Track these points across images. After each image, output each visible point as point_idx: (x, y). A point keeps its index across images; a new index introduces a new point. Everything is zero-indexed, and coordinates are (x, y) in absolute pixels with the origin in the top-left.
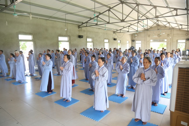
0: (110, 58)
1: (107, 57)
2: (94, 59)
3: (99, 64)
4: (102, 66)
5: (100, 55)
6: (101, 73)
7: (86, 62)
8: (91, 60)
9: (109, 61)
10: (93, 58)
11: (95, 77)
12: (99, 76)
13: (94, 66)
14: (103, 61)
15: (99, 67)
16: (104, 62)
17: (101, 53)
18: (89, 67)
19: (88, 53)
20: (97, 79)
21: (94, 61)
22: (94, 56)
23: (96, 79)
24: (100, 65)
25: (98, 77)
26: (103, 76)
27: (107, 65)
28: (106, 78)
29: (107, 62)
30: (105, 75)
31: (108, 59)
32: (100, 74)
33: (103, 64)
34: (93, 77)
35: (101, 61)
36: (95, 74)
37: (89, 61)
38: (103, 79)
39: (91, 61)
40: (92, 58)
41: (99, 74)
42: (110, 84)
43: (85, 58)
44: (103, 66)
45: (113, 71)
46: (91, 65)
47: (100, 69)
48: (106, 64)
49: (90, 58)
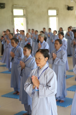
0: (60, 49)
1: (56, 47)
2: (28, 52)
3: (37, 64)
4: (43, 66)
5: (41, 43)
6: (43, 80)
7: (15, 59)
8: (24, 54)
9: (59, 54)
10: (27, 50)
11: (32, 89)
12: (40, 87)
13: (29, 65)
14: (45, 57)
15: (39, 68)
16: (47, 58)
17: (42, 39)
18: (20, 68)
19: (17, 41)
20: (36, 93)
21: (30, 56)
22: (28, 46)
23: (33, 93)
24: (39, 65)
25: (38, 88)
26: (48, 86)
27: (56, 63)
28: (53, 91)
29: (54, 57)
30: (51, 84)
31: (57, 50)
32: (41, 82)
33: (45, 62)
34: (28, 89)
35: (41, 56)
36: (32, 83)
37: (20, 56)
38: (48, 92)
39: (23, 56)
40: (25, 51)
41: (39, 83)
42: (63, 102)
43: (12, 51)
44: (47, 65)
45: (67, 73)
46: (23, 65)
47: (40, 72)
48: (54, 60)
49: (22, 50)
